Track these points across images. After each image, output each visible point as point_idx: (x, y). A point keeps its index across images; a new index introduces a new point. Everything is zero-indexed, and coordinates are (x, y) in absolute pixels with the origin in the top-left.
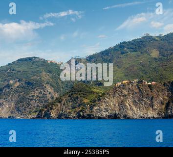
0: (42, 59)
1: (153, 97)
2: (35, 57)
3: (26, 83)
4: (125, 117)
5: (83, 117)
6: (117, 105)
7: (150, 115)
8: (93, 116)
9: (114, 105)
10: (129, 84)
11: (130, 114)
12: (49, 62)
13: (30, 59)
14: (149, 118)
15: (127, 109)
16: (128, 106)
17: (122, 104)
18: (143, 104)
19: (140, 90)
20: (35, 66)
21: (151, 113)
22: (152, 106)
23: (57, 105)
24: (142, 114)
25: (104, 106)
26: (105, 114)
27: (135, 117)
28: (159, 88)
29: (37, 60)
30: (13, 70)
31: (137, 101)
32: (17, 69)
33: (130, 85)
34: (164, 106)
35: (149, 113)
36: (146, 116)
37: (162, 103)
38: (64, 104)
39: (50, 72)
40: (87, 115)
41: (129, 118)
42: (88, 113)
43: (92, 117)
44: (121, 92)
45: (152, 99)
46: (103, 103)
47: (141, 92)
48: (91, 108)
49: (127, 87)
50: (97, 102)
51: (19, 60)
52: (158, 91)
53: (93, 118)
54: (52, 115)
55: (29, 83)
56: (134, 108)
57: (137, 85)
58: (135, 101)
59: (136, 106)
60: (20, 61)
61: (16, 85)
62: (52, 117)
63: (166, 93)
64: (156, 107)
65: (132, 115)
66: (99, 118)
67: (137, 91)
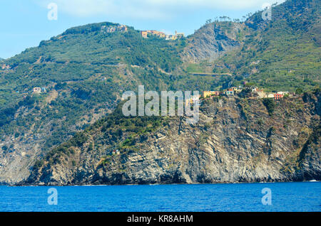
0: (123, 29)
1: (271, 129)
2: (108, 24)
3: (73, 92)
4: (202, 180)
5: (105, 180)
6: (185, 150)
7: (260, 174)
8: (127, 177)
9: (178, 150)
10: (216, 100)
11: (214, 170)
12: (145, 35)
13: (95, 28)
14: (258, 180)
15: (209, 160)
16: (212, 152)
17: (196, 149)
18: (249, 147)
19: (242, 114)
20: (104, 48)
21: (264, 170)
22: (268, 150)
23: (72, 152)
24: (242, 172)
25: (154, 153)
26: (155, 172)
27: (226, 178)
28: (291, 106)
29: (111, 30)
30: (48, 60)
31: (233, 139)
32: (58, 57)
33: (221, 102)
34: (298, 151)
35: (258, 169)
36: (250, 175)
37: (295, 143)
38: (89, 149)
39: (141, 61)
40: (113, 175)
41: (208, 182)
42: (116, 171)
43: (124, 179)
45: (269, 134)
46: (152, 147)
47: (246, 118)
48: (124, 158)
49: (212, 105)
50: (138, 144)
51: (68, 32)
52: (288, 115)
53: (127, 182)
54: (55, 176)
55: (80, 93)
56: (226, 157)
57: (237, 101)
58: (228, 139)
59: (231, 151)
60: (69, 35)
61: (49, 100)
62: (53, 180)
63: (308, 118)
64: (277, 155)
65: (218, 175)
66: (142, 182)
67: (236, 115)
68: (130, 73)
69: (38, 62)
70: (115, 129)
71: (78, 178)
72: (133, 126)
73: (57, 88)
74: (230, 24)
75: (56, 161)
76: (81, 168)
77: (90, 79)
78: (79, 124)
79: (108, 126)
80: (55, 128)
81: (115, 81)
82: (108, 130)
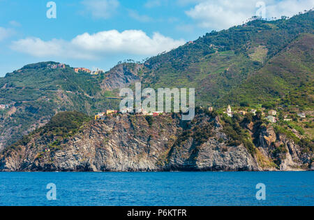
0: (62, 66)
1: (150, 136)
2: (52, 63)
3: (27, 108)
4: (104, 169)
5: (39, 168)
6: (93, 149)
7: (142, 166)
8: (54, 167)
9: (89, 149)
10: (115, 116)
11: (112, 163)
12: (77, 71)
13: (43, 65)
14: (141, 170)
15: (109, 156)
16: (111, 150)
17: (100, 148)
18: (135, 148)
19: (132, 126)
20: (48, 79)
21: (145, 163)
22: (148, 150)
23: (20, 149)
24: (131, 164)
25: (73, 150)
26: (73, 163)
27: (120, 168)
28: (164, 121)
29: (54, 67)
30: (11, 86)
31: (125, 143)
32: (18, 84)
33: (118, 117)
34: (167, 151)
35: (141, 163)
36: (136, 167)
37: (166, 146)
38: (31, 147)
39: (73, 88)
40: (45, 165)
41: (108, 170)
42: (47, 162)
43: (52, 168)
44: (101, 128)
45: (149, 140)
46: (72, 147)
47: (134, 129)
48: (52, 154)
49: (112, 120)
50: (62, 144)
51: (25, 67)
52: (162, 127)
53: (54, 170)
54: (8, 165)
55: (31, 109)
56: (120, 154)
57: (129, 117)
58: (122, 142)
59: (123, 150)
60: (26, 70)
61: (10, 113)
62: (6, 168)
63: (175, 129)
64: (154, 153)
65: (114, 166)
66: (64, 170)
67: (128, 126)
68: (65, 97)
69: (4, 87)
70: (49, 134)
71: (24, 167)
72: (61, 133)
73: (16, 105)
74: (134, 64)
75: (9, 155)
76: (25, 160)
77: (38, 100)
78: (29, 130)
79: (45, 132)
80: (14, 132)
81: (55, 101)
82: (44, 134)
